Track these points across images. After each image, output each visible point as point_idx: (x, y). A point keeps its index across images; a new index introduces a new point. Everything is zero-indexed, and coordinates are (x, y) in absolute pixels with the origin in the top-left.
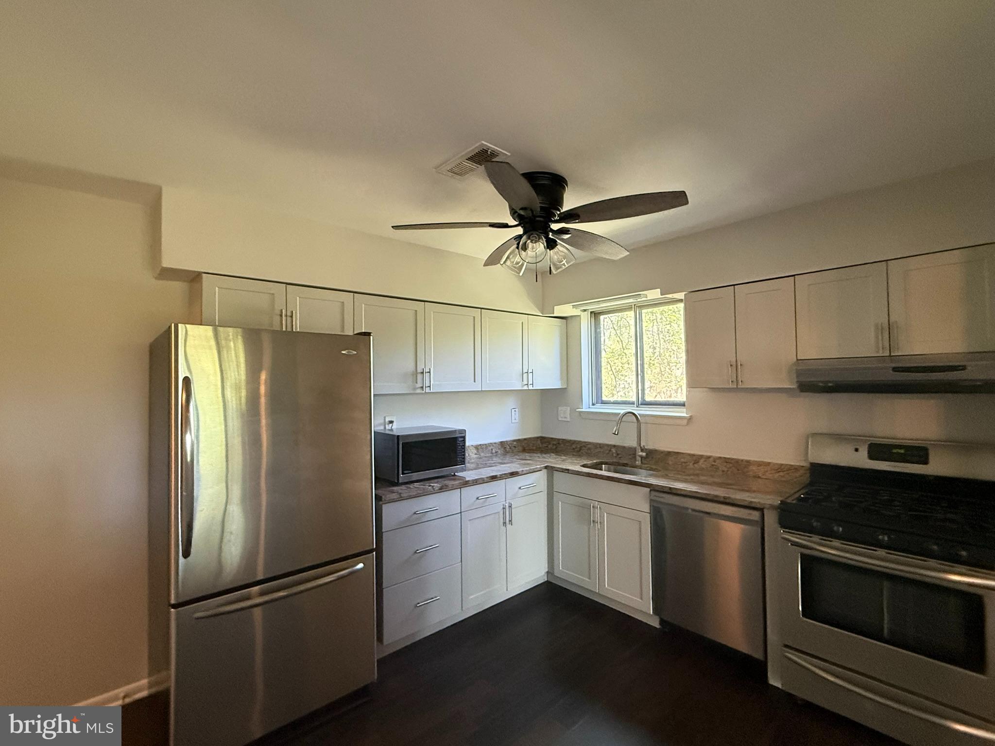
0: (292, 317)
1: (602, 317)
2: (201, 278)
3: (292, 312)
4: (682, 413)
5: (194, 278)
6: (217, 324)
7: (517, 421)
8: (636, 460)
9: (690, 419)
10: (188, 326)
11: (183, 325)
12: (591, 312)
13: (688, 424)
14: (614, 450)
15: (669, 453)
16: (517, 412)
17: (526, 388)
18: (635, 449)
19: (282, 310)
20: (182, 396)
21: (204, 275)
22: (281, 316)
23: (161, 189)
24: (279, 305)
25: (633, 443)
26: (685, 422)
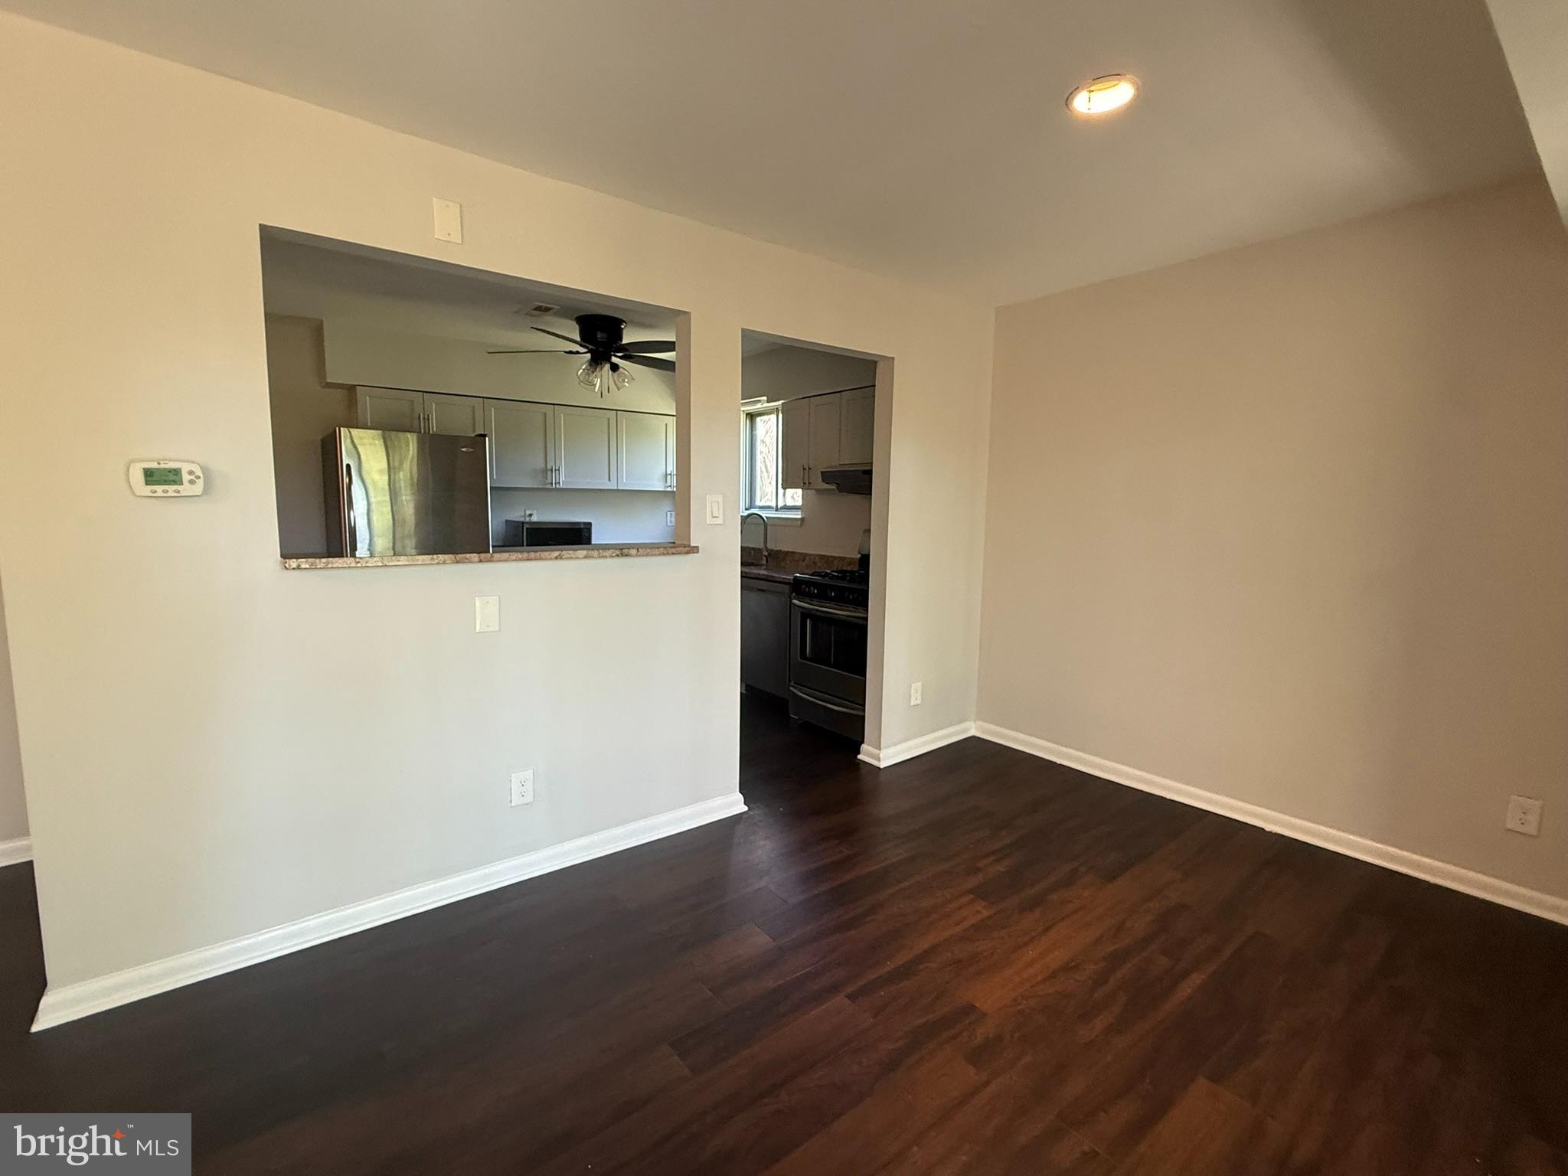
0: (428, 419)
1: (758, 419)
2: (356, 389)
3: (428, 416)
4: (798, 515)
5: (352, 388)
6: (369, 424)
7: (673, 524)
8: (762, 559)
9: (802, 520)
10: (351, 430)
11: (346, 429)
12: (747, 414)
13: (801, 525)
14: (752, 552)
15: (787, 553)
16: (673, 516)
17: (669, 489)
18: (760, 550)
19: (419, 415)
20: (346, 480)
21: (358, 387)
22: (419, 418)
23: (322, 321)
24: (418, 409)
25: (762, 546)
26: (799, 523)
